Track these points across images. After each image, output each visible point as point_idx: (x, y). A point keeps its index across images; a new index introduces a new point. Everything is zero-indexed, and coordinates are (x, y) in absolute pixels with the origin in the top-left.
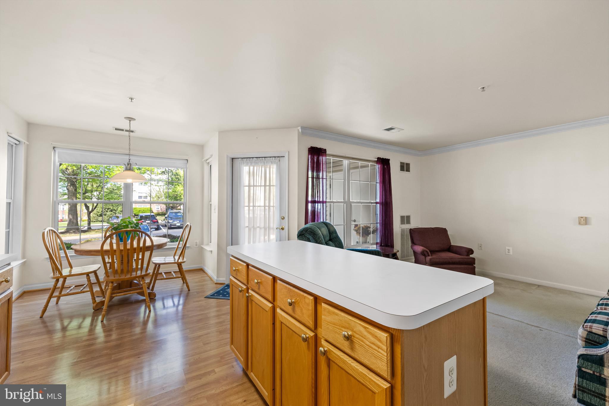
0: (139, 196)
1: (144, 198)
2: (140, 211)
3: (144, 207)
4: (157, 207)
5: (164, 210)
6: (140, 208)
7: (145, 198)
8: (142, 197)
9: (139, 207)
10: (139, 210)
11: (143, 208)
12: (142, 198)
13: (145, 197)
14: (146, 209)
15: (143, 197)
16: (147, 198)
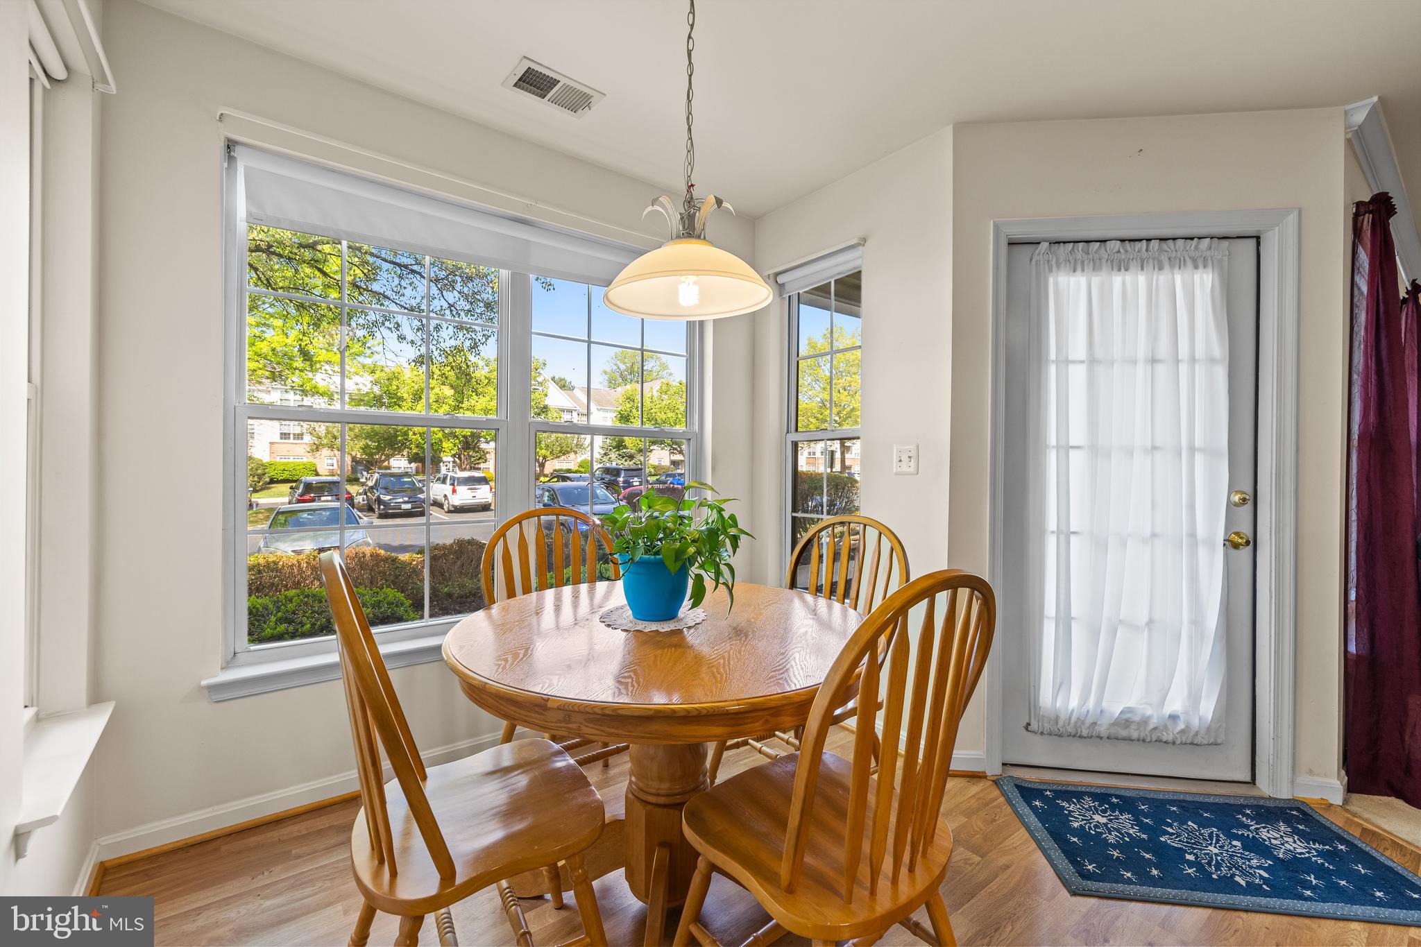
0: (281, 434)
1: (294, 439)
2: (284, 470)
3: (296, 460)
4: (330, 461)
5: (348, 470)
6: (286, 464)
7: (298, 439)
8: (289, 434)
9: (283, 460)
10: (282, 468)
11: (293, 463)
12: (289, 438)
13: (298, 435)
14: (301, 467)
15: (292, 436)
16: (302, 439)
